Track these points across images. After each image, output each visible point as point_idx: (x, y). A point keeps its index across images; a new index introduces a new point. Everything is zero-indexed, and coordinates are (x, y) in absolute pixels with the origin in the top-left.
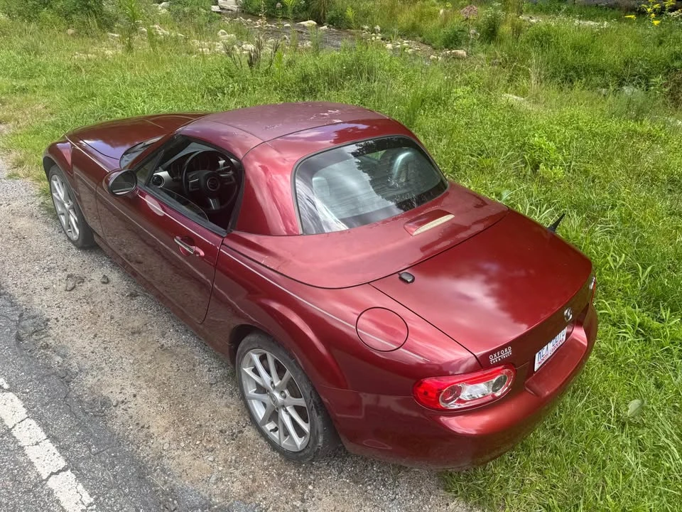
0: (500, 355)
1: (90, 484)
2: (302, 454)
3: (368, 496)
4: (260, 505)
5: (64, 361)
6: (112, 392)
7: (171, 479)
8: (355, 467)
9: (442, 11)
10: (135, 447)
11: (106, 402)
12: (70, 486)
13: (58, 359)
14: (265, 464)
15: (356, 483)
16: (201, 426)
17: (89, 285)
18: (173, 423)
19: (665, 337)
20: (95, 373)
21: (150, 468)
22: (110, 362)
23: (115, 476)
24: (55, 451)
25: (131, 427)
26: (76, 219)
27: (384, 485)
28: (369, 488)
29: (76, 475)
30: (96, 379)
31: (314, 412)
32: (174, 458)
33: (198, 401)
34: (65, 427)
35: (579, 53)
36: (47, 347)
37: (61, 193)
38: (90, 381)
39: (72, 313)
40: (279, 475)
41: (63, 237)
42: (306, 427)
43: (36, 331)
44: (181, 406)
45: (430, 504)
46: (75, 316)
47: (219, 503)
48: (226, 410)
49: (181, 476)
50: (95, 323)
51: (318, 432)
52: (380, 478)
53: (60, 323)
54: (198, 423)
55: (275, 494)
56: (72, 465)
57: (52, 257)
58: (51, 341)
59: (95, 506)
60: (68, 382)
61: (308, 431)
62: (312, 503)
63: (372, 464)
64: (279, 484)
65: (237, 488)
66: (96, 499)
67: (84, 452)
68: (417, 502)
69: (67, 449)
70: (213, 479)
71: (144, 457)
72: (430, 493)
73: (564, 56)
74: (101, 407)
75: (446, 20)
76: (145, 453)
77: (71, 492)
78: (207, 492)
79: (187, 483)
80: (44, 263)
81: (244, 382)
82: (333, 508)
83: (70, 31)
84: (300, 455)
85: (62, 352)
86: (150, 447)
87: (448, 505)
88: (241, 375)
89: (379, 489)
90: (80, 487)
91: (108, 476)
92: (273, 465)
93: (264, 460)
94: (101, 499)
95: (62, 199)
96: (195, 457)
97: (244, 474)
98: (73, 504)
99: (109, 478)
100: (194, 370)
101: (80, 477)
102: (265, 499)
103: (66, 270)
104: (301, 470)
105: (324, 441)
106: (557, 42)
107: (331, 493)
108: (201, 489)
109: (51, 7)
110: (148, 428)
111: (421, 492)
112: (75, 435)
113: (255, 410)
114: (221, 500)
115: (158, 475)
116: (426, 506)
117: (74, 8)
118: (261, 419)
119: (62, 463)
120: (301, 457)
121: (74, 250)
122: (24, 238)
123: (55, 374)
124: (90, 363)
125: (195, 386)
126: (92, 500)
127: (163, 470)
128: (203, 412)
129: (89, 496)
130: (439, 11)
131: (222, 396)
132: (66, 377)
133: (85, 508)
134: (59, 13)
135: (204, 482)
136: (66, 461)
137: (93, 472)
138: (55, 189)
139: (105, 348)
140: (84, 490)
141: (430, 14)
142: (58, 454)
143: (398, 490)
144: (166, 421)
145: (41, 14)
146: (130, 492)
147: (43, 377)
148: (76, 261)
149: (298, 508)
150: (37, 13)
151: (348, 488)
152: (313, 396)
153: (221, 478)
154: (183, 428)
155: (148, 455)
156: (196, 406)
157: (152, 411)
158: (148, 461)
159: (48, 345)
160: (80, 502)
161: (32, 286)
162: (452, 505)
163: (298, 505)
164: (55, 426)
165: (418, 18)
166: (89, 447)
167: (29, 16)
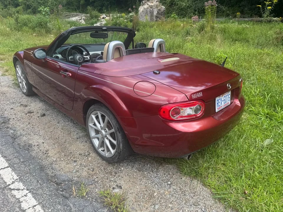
0: (197, 95)
1: (18, 172)
2: (114, 156)
3: (145, 176)
4: (95, 180)
5: (14, 132)
6: (33, 142)
7: (55, 172)
8: (139, 165)
9: (182, 25)
10: (41, 161)
11: (30, 146)
12: (9, 173)
13: (12, 131)
14: (99, 165)
15: (140, 171)
16: (71, 153)
17: (29, 107)
18: (59, 152)
19: (279, 117)
20: (27, 136)
21: (47, 168)
22: (34, 132)
23: (29, 169)
24: (5, 161)
25: (40, 154)
26: (25, 82)
27: (152, 172)
28: (145, 173)
29: (12, 169)
30: (27, 138)
31: (118, 132)
32: (58, 164)
33: (71, 144)
34: (10, 153)
35: (238, 34)
36: (8, 128)
37: (20, 72)
38: (25, 138)
39: (21, 116)
40: (104, 169)
41: (21, 93)
42: (115, 142)
43: (4, 122)
44: (63, 146)
45: (173, 178)
46: (22, 117)
47: (76, 180)
48: (83, 147)
49: (60, 171)
50: (30, 120)
51: (120, 142)
52: (150, 169)
53: (15, 119)
54: (70, 152)
55: (102, 176)
56: (11, 166)
57: (15, 99)
58: (10, 126)
59: (19, 180)
60: (15, 139)
61: (116, 143)
62: (119, 179)
63: (147, 164)
64: (105, 172)
65: (85, 174)
66: (19, 178)
67: (17, 161)
68: (167, 178)
69: (10, 160)
70: (75, 171)
71: (44, 164)
72: (173, 174)
73: (232, 36)
74: (28, 147)
75: (184, 27)
76: (45, 163)
77: (9, 175)
78: (71, 176)
79: (62, 173)
80: (11, 101)
81: (90, 131)
82: (128, 181)
83: (34, 34)
84: (113, 157)
85: (14, 129)
86: (47, 161)
87: (181, 178)
88: (88, 127)
89: (150, 173)
90: (13, 173)
91: (27, 169)
92: (102, 166)
93: (98, 164)
94: (22, 177)
95: (20, 75)
96: (67, 164)
97: (89, 169)
98: (9, 179)
99: (27, 170)
100: (70, 134)
101: (14, 170)
102: (97, 177)
103: (20, 103)
104: (115, 167)
105: (123, 146)
106: (229, 32)
107: (128, 175)
108: (69, 175)
109: (27, 25)
110: (47, 154)
111: (169, 174)
112: (14, 155)
113: (95, 143)
114: (77, 179)
115: (50, 170)
116: (172, 179)
117: (36, 26)
118: (97, 146)
119: (7, 165)
120: (114, 158)
121: (25, 96)
122: (5, 93)
123: (9, 135)
124: (25, 132)
125: (70, 139)
126: (18, 178)
127: (52, 169)
128: (73, 148)
129: (17, 176)
130: (181, 25)
131: (82, 143)
132: (14, 138)
133: (14, 181)
134: (30, 28)
135: (70, 172)
136: (8, 164)
137: (20, 168)
138: (18, 72)
139: (33, 127)
140: (15, 174)
141: (178, 25)
142: (6, 162)
143: (158, 174)
144: (56, 151)
145: (23, 29)
146: (35, 175)
147: (4, 136)
148: (25, 100)
149: (112, 181)
150: (22, 28)
151: (136, 173)
152: (117, 125)
153: (78, 171)
154: (63, 154)
155: (46, 163)
156: (70, 146)
157: (50, 148)
158: (46, 165)
159: (8, 127)
160: (12, 178)
161: (5, 108)
162: (183, 179)
163: (112, 180)
164: (6, 152)
165: (173, 27)
166: (20, 160)
167: (19, 30)
